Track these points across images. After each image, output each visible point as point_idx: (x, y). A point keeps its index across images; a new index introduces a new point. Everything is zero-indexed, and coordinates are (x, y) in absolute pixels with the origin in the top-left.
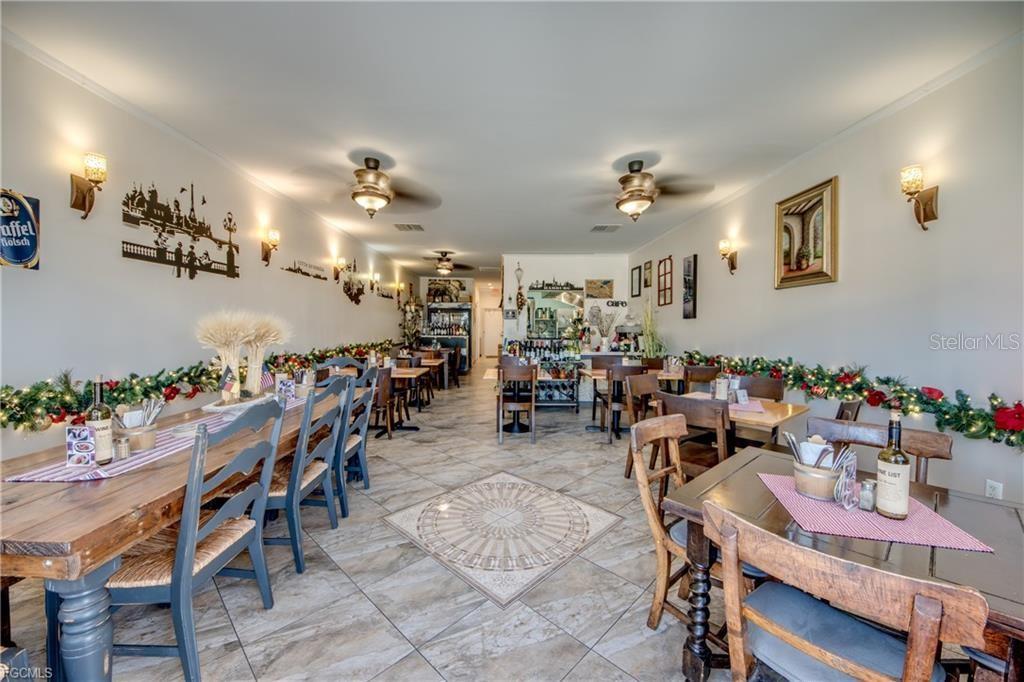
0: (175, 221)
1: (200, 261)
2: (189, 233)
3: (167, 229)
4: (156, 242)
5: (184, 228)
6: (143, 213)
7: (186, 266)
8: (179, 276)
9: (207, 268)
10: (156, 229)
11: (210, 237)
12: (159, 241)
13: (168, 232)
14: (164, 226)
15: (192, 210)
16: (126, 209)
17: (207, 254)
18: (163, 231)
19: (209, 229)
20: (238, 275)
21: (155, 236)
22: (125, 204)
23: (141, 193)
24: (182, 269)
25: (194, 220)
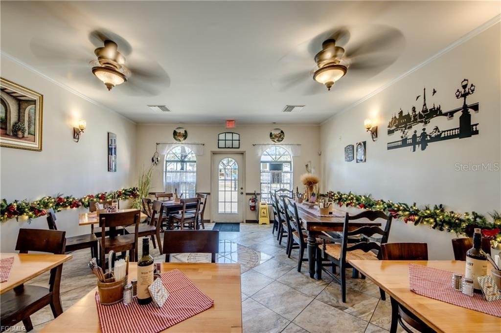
0: (412, 119)
1: (430, 136)
2: (421, 122)
3: (408, 126)
4: (402, 137)
5: (419, 120)
6: (396, 126)
7: (418, 143)
8: (414, 150)
9: (438, 138)
10: (402, 130)
11: (441, 114)
12: (403, 136)
13: (408, 128)
14: (405, 127)
15: (425, 105)
16: (389, 128)
17: (437, 129)
18: (406, 129)
19: (439, 109)
20: (477, 132)
21: (401, 134)
22: (389, 127)
23: (395, 117)
24: (417, 146)
25: (426, 111)
